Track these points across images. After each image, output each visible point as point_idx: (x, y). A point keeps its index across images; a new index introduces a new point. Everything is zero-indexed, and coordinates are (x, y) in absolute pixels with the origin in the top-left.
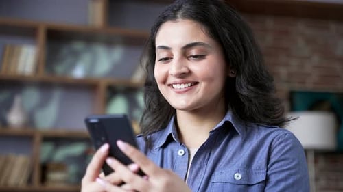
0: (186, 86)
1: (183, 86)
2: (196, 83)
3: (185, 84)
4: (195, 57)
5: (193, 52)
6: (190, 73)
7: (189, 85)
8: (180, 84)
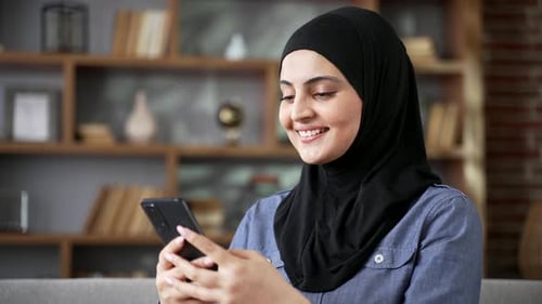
0: (314, 132)
1: (309, 133)
2: (327, 129)
3: (311, 130)
4: (322, 95)
5: (321, 88)
6: (315, 116)
7: (318, 131)
8: (306, 131)
